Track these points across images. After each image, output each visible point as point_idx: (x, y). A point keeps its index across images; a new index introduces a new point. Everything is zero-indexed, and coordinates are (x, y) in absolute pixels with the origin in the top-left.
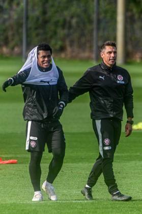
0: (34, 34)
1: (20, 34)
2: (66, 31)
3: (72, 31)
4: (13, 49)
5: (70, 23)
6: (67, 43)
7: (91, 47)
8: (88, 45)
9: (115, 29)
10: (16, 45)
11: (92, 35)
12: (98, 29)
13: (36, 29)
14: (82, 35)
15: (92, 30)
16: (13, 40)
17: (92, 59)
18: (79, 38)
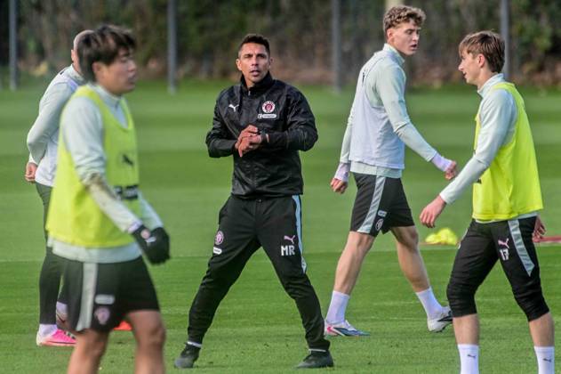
0: (193, 29)
1: (163, 30)
2: (267, 21)
8: (319, 51)
10: (153, 54)
13: (198, 15)
14: (306, 27)
15: (328, 17)
16: (144, 42)
18: (299, 36)
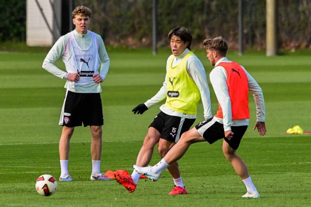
0: (165, 21)
1: (149, 22)
2: (204, 17)
3: (211, 16)
4: (141, 39)
5: (209, 6)
6: (206, 31)
7: (235, 35)
8: (231, 33)
9: (264, 13)
10: (145, 35)
11: (236, 21)
12: (243, 13)
13: (168, 14)
14: (225, 21)
16: (140, 28)
17: (237, 49)
18: (221, 25)
